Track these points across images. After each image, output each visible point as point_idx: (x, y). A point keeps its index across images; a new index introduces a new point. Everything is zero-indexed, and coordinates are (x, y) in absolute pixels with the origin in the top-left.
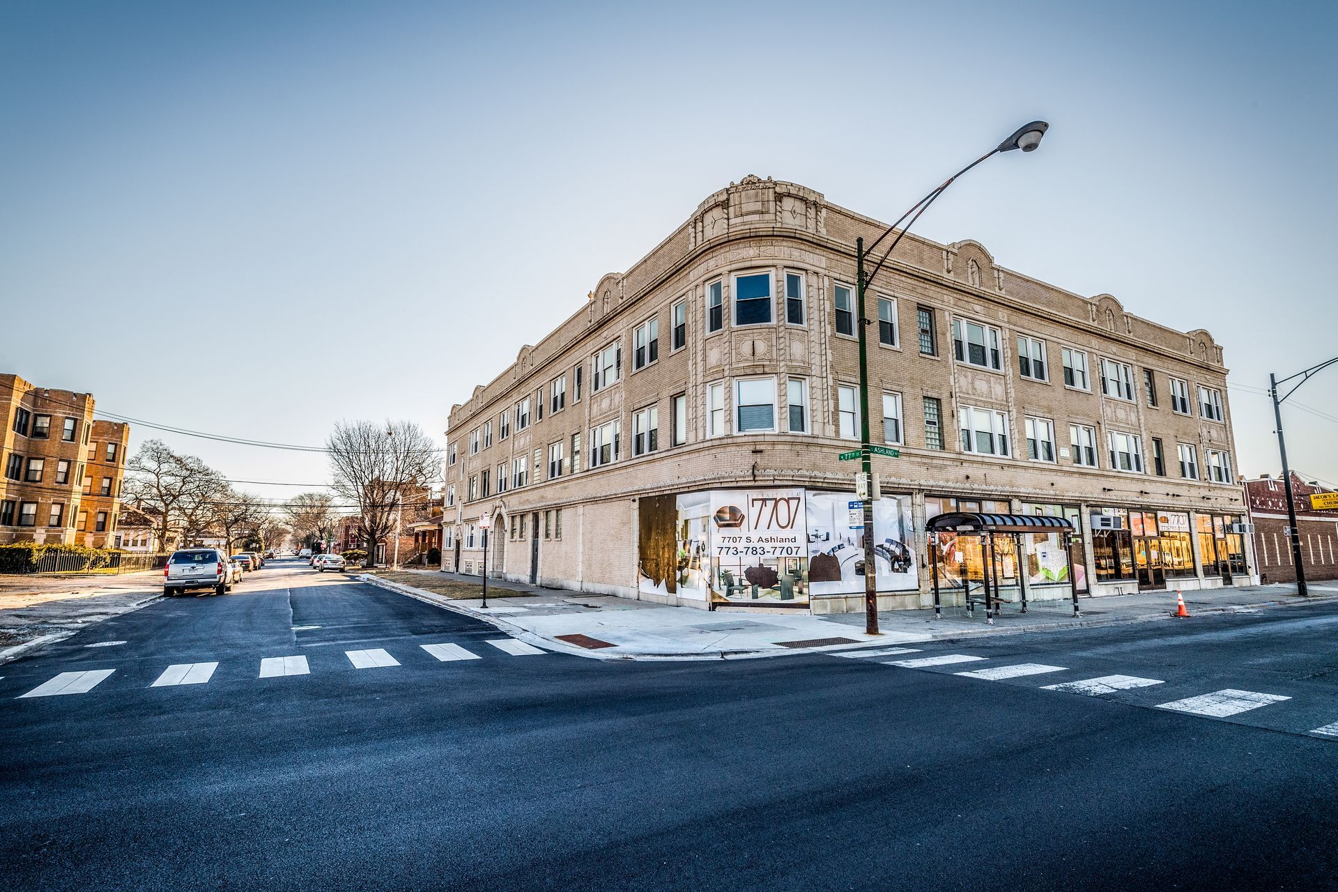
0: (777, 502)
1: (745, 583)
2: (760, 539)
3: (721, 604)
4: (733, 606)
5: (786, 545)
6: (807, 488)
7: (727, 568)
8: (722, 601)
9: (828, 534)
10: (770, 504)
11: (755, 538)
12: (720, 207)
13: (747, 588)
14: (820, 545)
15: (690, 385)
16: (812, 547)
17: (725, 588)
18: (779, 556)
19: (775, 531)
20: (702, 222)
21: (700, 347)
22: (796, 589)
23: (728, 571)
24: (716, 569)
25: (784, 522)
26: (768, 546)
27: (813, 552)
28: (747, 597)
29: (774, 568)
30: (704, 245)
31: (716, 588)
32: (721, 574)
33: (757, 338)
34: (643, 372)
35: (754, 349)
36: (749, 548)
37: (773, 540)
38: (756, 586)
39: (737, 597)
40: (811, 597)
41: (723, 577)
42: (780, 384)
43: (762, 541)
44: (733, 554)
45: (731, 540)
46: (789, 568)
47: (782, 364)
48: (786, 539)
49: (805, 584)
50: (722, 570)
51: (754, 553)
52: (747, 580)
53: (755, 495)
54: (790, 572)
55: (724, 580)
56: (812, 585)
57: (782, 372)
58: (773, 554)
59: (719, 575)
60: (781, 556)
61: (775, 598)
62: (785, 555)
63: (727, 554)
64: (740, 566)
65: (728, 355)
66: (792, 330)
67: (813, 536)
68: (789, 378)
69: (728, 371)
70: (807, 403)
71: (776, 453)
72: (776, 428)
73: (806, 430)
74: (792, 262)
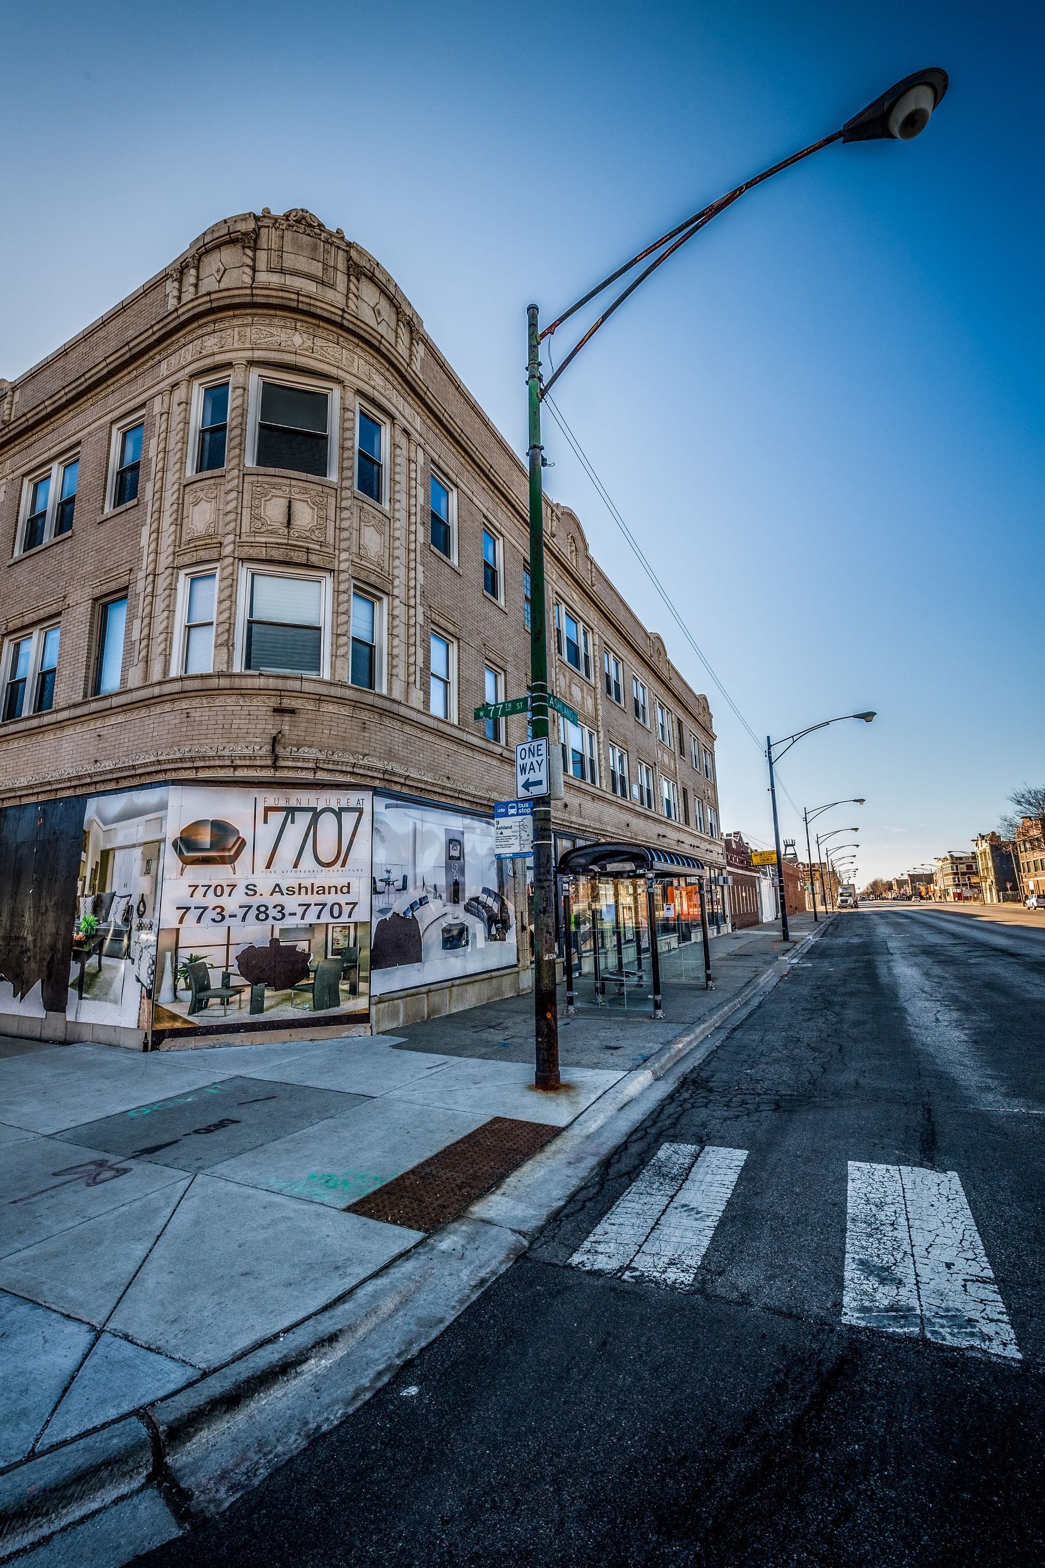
0: (316, 815)
1: (236, 981)
3: (176, 1033)
4: (204, 1034)
5: (330, 899)
6: (376, 792)
7: (196, 952)
8: (178, 1025)
9: (405, 878)
10: (303, 820)
11: (264, 887)
12: (239, 245)
13: (239, 992)
14: (394, 897)
15: (141, 574)
16: (380, 901)
17: (187, 996)
18: (314, 920)
19: (309, 872)
20: (197, 268)
21: (170, 497)
22: (344, 986)
23: (197, 959)
24: (169, 954)
25: (327, 851)
26: (292, 903)
27: (382, 911)
28: (239, 1013)
29: (302, 946)
30: (196, 303)
31: (165, 996)
32: (179, 966)
33: (297, 496)
34: (37, 558)
35: (289, 515)
36: (250, 907)
37: (303, 890)
38: (261, 985)
39: (215, 1014)
40: (374, 1000)
41: (185, 972)
42: (337, 592)
43: (281, 891)
44: (213, 920)
45: (212, 890)
46: (333, 944)
47: (344, 556)
48: (330, 887)
49: (362, 974)
50: (184, 955)
51: (262, 916)
52: (242, 974)
53: (271, 798)
54: (335, 952)
55: (186, 979)
56: (376, 975)
57: (344, 571)
58: (303, 918)
59: (176, 966)
60: (318, 921)
61: (300, 1006)
62: (326, 918)
63: (199, 920)
64: (228, 945)
65: (233, 516)
66: (364, 505)
67: (381, 880)
68: (354, 587)
69: (231, 547)
70: (381, 642)
71: (323, 718)
72: (325, 672)
73: (378, 688)
74: (371, 390)
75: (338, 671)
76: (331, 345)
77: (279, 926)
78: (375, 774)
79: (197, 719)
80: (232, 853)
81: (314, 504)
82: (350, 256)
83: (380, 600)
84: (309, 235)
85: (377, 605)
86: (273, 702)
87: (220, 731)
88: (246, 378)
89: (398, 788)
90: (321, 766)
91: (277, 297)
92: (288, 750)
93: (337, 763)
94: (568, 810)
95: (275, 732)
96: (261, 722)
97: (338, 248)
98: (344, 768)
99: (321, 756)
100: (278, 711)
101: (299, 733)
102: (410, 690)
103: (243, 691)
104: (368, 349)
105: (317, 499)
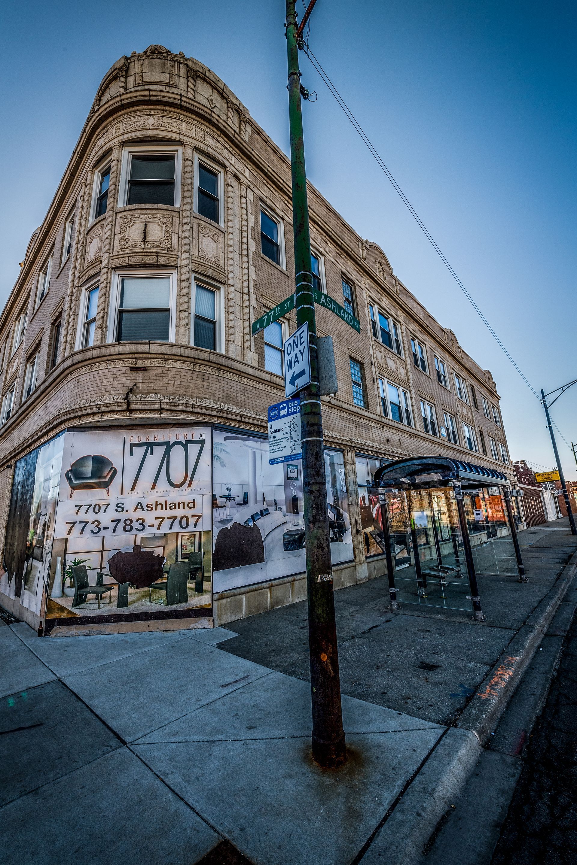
0: (169, 446)
1: (108, 580)
3: (63, 622)
4: (83, 623)
5: (179, 513)
6: (215, 427)
7: (79, 557)
8: (64, 615)
9: (246, 495)
10: (159, 451)
11: (130, 505)
13: (110, 589)
14: (233, 510)
16: (221, 514)
17: (71, 592)
18: (167, 531)
19: (163, 492)
22: (191, 585)
23: (80, 562)
24: (59, 559)
25: (177, 475)
26: (150, 517)
27: (222, 522)
28: (109, 606)
29: (158, 551)
31: (56, 591)
32: (67, 568)
35: (145, 233)
36: (119, 521)
37: (159, 506)
38: (126, 584)
39: (91, 607)
40: (216, 597)
41: (70, 573)
42: (180, 281)
43: (142, 508)
44: (92, 532)
45: (92, 508)
46: (182, 549)
47: (185, 255)
48: (179, 504)
49: (206, 574)
50: (70, 559)
51: (128, 528)
52: (112, 575)
53: (136, 436)
54: (184, 556)
55: (71, 578)
56: (217, 575)
57: (184, 266)
58: (159, 528)
59: (64, 568)
60: (171, 531)
61: (156, 602)
62: (176, 528)
63: (82, 533)
64: (102, 551)
65: (108, 241)
66: (203, 223)
67: (222, 497)
68: (196, 279)
69: (106, 261)
70: (220, 316)
71: (169, 372)
72: (172, 340)
73: (218, 351)
74: (206, 147)
75: (180, 337)
76: (175, 120)
77: (140, 535)
78: (213, 413)
79: (83, 382)
80: (107, 480)
81: (163, 224)
82: (187, 66)
83: (219, 289)
84: (159, 58)
85: (217, 293)
86: (130, 363)
87: (95, 389)
88: (120, 154)
89: (236, 424)
90: (165, 407)
91: (136, 96)
92: (139, 396)
93: (178, 404)
94: (390, 443)
95: (131, 385)
96: (122, 379)
97: (180, 63)
98: (184, 409)
99: (164, 400)
100: (134, 369)
101: (150, 385)
102: (245, 352)
103: (109, 358)
104: (203, 122)
105: (165, 220)
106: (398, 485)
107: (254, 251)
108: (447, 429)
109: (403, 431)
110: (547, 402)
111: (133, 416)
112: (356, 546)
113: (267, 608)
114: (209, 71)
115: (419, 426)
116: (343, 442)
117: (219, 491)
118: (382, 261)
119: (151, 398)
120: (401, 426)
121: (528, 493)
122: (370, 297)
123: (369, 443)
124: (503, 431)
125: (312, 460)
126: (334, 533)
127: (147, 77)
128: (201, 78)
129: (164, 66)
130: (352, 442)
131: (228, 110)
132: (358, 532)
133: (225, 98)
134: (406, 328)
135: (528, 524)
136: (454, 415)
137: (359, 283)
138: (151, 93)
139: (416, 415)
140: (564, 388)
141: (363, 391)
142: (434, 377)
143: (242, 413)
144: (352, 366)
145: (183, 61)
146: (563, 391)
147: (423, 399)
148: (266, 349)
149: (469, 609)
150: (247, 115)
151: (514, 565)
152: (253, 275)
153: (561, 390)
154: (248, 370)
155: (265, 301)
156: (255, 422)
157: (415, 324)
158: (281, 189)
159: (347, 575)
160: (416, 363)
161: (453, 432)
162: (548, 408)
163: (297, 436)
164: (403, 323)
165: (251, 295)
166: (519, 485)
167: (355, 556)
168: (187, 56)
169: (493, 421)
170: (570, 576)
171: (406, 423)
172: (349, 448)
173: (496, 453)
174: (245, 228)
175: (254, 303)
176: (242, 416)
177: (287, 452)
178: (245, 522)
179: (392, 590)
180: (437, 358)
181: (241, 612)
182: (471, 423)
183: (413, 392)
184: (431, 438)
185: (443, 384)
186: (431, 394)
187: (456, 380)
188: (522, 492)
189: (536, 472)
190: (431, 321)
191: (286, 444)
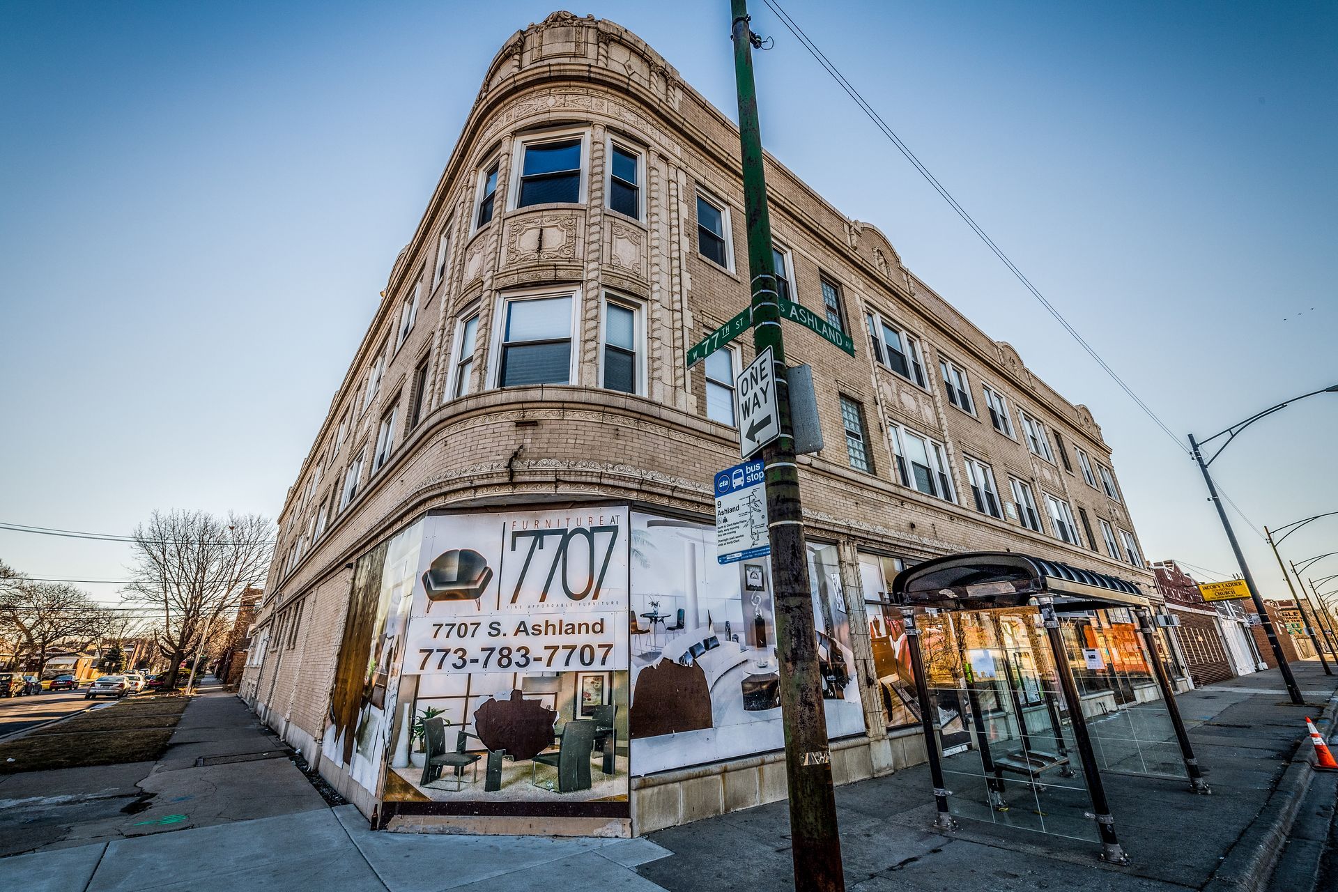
0: (566, 536)
1: (473, 744)
2: (522, 628)
3: (407, 809)
4: (435, 813)
5: (579, 640)
6: (634, 506)
7: (436, 705)
8: (409, 797)
9: (681, 614)
10: (552, 543)
11: (508, 627)
12: (512, 58)
13: (475, 759)
14: (661, 638)
16: (643, 644)
17: (420, 759)
18: (562, 668)
19: (558, 608)
22: (597, 760)
23: (435, 713)
24: (407, 706)
25: (578, 582)
26: (536, 646)
27: (644, 656)
28: (472, 789)
29: (547, 702)
30: (480, 108)
31: (400, 757)
32: (417, 722)
35: (540, 242)
36: (492, 650)
37: (550, 628)
38: (499, 752)
39: (448, 788)
40: (635, 782)
41: (421, 729)
42: (586, 300)
43: (526, 631)
44: (455, 665)
45: (455, 629)
46: (583, 700)
47: (593, 265)
48: (580, 625)
49: (621, 744)
50: (422, 706)
51: (505, 662)
52: (479, 736)
53: (520, 521)
54: (587, 711)
55: (421, 738)
56: (638, 745)
57: (591, 280)
58: (549, 664)
59: (413, 721)
60: (567, 669)
61: (543, 785)
62: (575, 665)
63: (440, 667)
64: (467, 697)
65: (492, 255)
66: (617, 221)
67: (643, 616)
68: (607, 295)
69: (489, 282)
70: (641, 347)
71: (568, 427)
72: (574, 381)
73: (638, 394)
74: (621, 124)
75: (585, 376)
76: (581, 97)
77: (523, 674)
78: (631, 485)
79: (452, 445)
80: (478, 586)
81: (563, 227)
82: (598, 29)
83: (639, 307)
84: (563, 26)
85: (636, 313)
86: (516, 417)
87: (468, 454)
88: (511, 146)
89: (664, 502)
90: (562, 478)
91: (534, 75)
92: (526, 463)
93: (580, 473)
94: (916, 530)
95: (516, 447)
96: (504, 439)
97: (589, 27)
98: (589, 479)
99: (561, 468)
100: (521, 424)
101: (542, 446)
102: (677, 394)
103: (488, 410)
104: (617, 93)
105: (566, 222)
106: (937, 601)
107: (688, 251)
108: (1018, 506)
109: (939, 510)
110: (1203, 456)
111: (517, 491)
112: (868, 709)
113: (718, 810)
114: (626, 31)
115: (966, 500)
116: (836, 529)
117: (640, 607)
118: (883, 249)
119: (543, 465)
120: (933, 502)
121: (1186, 620)
122: (866, 301)
123: (880, 529)
124: (1123, 508)
125: (787, 556)
126: (829, 683)
127: (547, 51)
128: (615, 41)
129: (568, 34)
130: (851, 528)
131: (651, 75)
132: (870, 682)
133: (646, 61)
134: (929, 344)
135: (1195, 679)
136: (1028, 483)
137: (848, 283)
138: (552, 68)
139: (958, 483)
140: (1234, 431)
141: (864, 446)
142: (986, 419)
143: (674, 484)
144: (844, 407)
145: (592, 24)
146: (1233, 436)
147: (969, 457)
148: (710, 388)
149: (1095, 839)
150: (676, 78)
151: (1176, 757)
152: (687, 284)
153: (1228, 435)
154: (681, 419)
155: (705, 319)
156: (694, 498)
157: (945, 338)
158: (726, 166)
159: (855, 759)
160: (952, 399)
161: (1030, 511)
162: (1206, 466)
163: (761, 517)
164: (923, 337)
165: (685, 311)
166: (1169, 605)
167: (867, 726)
168: (596, 19)
169: (1102, 490)
170: (1299, 785)
171: (941, 496)
172: (846, 539)
173: (1114, 547)
174: (675, 222)
175: (689, 323)
176: (674, 489)
177: (746, 544)
178: (681, 659)
179: (939, 792)
180: (988, 390)
181: (676, 813)
182: (1061, 496)
183: (950, 445)
184: (989, 521)
185: (1003, 431)
186: (983, 447)
187: (1026, 424)
188: (1175, 618)
189: (1199, 581)
190: (971, 331)
191: (744, 531)
